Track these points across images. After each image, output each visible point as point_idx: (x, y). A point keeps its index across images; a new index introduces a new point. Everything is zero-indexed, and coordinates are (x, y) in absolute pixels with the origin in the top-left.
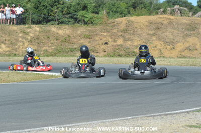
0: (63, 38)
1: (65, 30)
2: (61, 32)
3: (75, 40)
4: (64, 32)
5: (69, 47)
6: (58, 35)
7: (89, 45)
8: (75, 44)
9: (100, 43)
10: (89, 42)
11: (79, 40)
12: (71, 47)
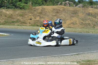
0: (9, 16)
1: (10, 11)
2: (8, 13)
3: (15, 17)
4: (9, 13)
5: (11, 20)
6: (6, 14)
7: (22, 19)
8: (15, 19)
9: (28, 19)
10: (22, 18)
11: (17, 17)
12: (13, 20)
